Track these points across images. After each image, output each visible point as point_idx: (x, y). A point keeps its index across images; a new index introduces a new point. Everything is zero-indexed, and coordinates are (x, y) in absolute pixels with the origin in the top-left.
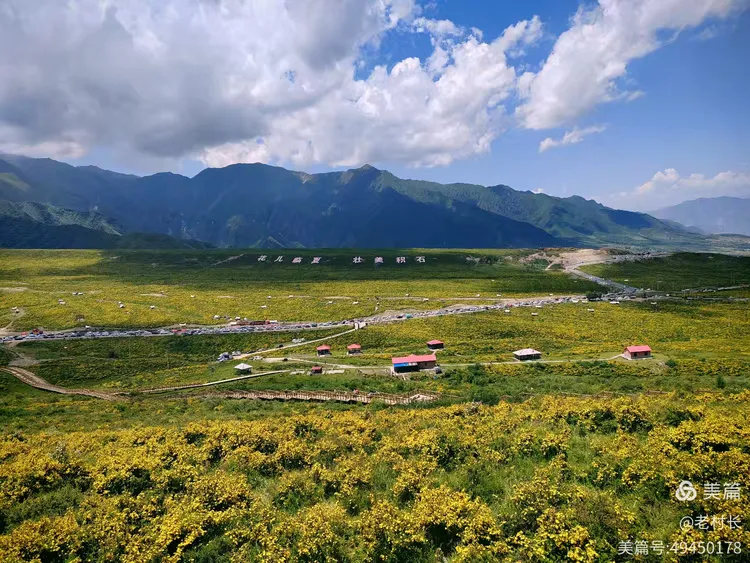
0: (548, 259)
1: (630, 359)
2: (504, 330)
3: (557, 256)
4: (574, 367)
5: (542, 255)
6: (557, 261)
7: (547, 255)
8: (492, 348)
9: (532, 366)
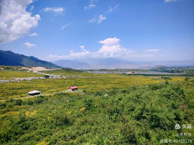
0: (28, 69)
1: (72, 91)
2: (18, 87)
3: (31, 68)
4: (55, 96)
5: (26, 68)
6: (31, 70)
7: (28, 68)
8: (16, 93)
9: (38, 97)
